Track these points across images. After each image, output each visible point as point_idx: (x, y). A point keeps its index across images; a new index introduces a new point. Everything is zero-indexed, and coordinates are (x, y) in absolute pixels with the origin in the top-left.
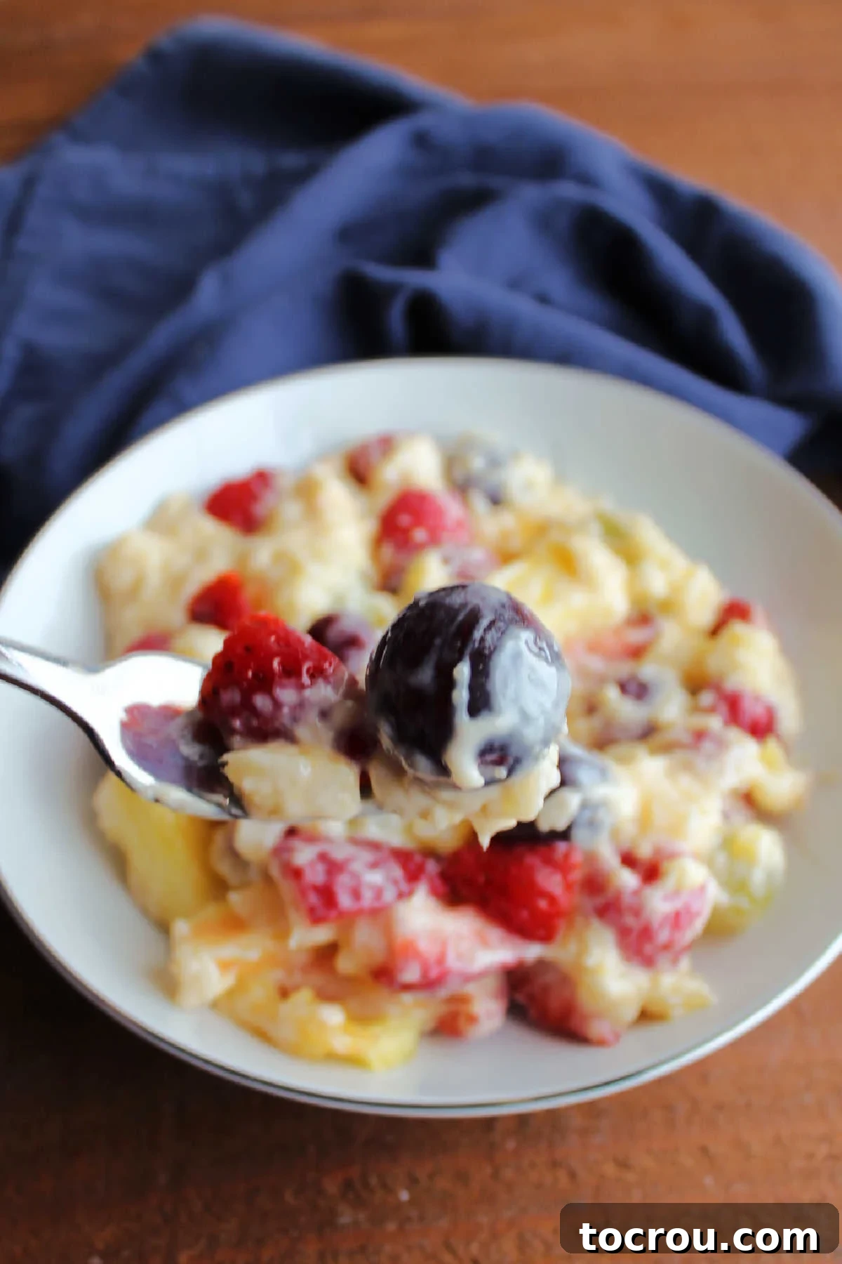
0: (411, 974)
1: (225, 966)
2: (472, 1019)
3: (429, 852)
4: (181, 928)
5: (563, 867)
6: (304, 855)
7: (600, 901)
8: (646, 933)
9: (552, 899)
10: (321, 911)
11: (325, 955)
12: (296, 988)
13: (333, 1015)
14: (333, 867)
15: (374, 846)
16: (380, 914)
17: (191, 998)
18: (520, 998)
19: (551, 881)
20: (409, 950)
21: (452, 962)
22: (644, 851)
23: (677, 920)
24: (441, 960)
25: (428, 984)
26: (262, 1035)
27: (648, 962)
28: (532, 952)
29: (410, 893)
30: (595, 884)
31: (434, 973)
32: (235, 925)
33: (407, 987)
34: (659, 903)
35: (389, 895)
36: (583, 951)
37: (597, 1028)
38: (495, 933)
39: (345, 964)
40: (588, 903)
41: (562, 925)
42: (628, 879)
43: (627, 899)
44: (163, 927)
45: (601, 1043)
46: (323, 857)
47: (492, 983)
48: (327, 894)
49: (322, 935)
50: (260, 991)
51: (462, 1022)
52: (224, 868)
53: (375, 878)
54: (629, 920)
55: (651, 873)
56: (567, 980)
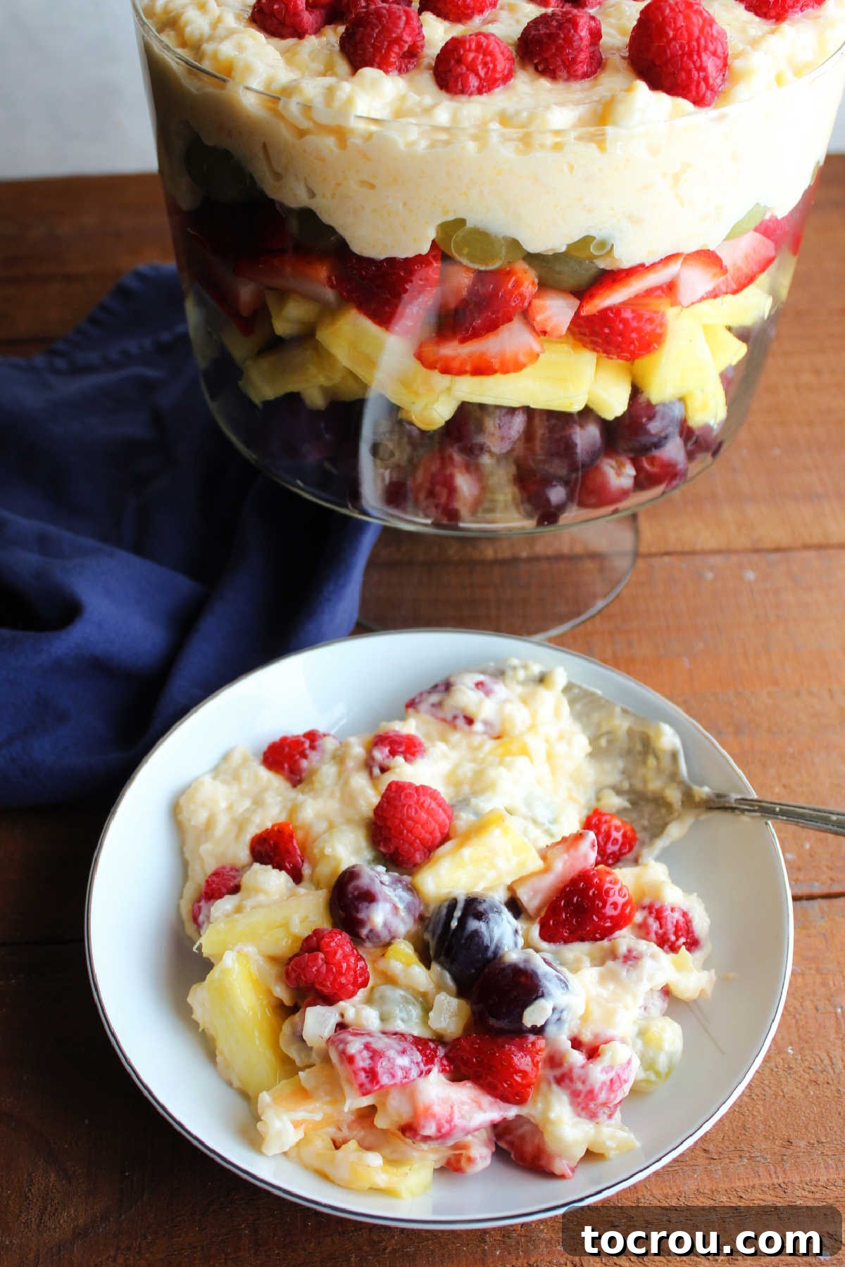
0: (430, 1130)
1: (296, 1125)
2: (470, 1160)
3: (439, 1039)
4: (265, 1097)
5: (532, 1052)
6: (355, 1046)
7: (558, 1072)
8: (591, 1094)
9: (524, 1074)
10: (368, 1086)
11: (367, 1115)
12: (345, 1141)
13: (375, 1159)
14: (375, 1054)
15: (401, 1036)
16: (407, 1087)
17: (273, 1148)
18: (503, 1145)
19: (523, 1062)
20: (428, 1113)
21: (457, 1121)
22: (587, 1037)
23: (612, 1085)
24: (450, 1121)
25: (441, 1136)
26: (324, 1176)
27: (593, 1116)
28: (512, 1112)
29: (429, 1071)
30: (554, 1061)
31: (446, 1128)
32: (303, 1094)
33: (426, 1139)
34: (598, 1073)
35: (414, 1073)
36: (547, 1109)
37: (560, 1166)
38: (486, 1100)
39: (381, 1122)
40: (550, 1074)
41: (532, 1091)
42: (577, 1058)
43: (577, 1072)
44: (248, 1097)
45: (562, 1177)
46: (367, 1047)
47: (483, 1135)
48: (372, 1074)
49: (366, 1101)
50: (321, 1143)
51: (463, 1162)
52: (293, 1053)
53: (403, 1061)
54: (579, 1086)
55: (593, 1053)
56: (537, 1130)
